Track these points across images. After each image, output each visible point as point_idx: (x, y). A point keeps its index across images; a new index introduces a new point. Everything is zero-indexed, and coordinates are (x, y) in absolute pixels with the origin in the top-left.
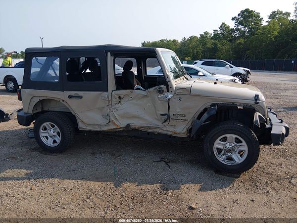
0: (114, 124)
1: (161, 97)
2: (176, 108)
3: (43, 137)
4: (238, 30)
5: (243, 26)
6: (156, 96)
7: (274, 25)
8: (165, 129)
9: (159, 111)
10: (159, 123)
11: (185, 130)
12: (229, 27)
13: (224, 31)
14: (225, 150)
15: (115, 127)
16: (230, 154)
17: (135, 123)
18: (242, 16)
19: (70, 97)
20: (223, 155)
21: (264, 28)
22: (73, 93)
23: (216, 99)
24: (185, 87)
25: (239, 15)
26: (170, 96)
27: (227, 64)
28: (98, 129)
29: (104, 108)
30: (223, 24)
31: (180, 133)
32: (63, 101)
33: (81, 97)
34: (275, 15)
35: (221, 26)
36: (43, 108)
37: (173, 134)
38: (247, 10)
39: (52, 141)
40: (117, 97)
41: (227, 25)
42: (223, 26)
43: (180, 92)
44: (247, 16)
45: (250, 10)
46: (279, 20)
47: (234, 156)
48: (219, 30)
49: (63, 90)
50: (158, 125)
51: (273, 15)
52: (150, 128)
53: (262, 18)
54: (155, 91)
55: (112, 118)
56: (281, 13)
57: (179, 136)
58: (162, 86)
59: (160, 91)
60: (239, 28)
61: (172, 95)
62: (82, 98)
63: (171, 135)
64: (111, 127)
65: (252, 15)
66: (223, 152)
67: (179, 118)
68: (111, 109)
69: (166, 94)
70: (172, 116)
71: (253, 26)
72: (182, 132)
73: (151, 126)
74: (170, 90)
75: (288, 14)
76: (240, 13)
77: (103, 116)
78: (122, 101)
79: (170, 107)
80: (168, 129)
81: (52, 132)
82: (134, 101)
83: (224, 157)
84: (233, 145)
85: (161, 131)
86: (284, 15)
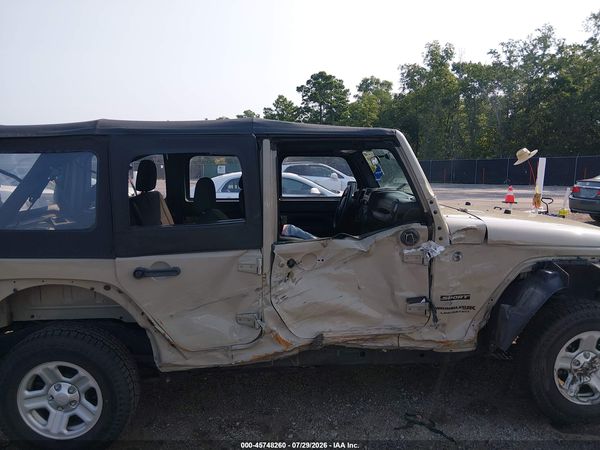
0: (278, 339)
1: (411, 255)
2: (449, 281)
3: (30, 411)
4: (308, 109)
5: (317, 104)
6: (397, 254)
7: (370, 102)
8: (416, 336)
9: (401, 290)
10: (401, 324)
11: (472, 334)
12: (291, 104)
13: (283, 110)
14: (576, 370)
15: (279, 348)
16: (585, 380)
17: (336, 330)
18: (314, 85)
19: (140, 274)
20: (572, 383)
21: (353, 107)
22: (147, 262)
25: (308, 82)
26: (438, 249)
27: (333, 172)
28: (221, 360)
29: (244, 296)
30: (280, 97)
31: (459, 343)
32: (107, 287)
33: (175, 272)
34: (368, 86)
35: (277, 102)
36: (11, 315)
37: (438, 348)
38: (322, 75)
39: (65, 420)
40: (284, 261)
41: (288, 100)
42: (281, 101)
43: (461, 239)
44: (322, 86)
45: (328, 74)
46: (377, 93)
47: (594, 382)
48: (274, 108)
50: (400, 329)
51: (365, 86)
52: (375, 338)
53: (348, 90)
54: (394, 239)
55: (270, 324)
56: (377, 82)
57: (454, 351)
58: (416, 226)
59: (410, 239)
60: (310, 105)
61: (442, 248)
62: (178, 273)
63: (431, 350)
64: (267, 349)
65: (331, 83)
66: (570, 377)
67: (455, 303)
68: (268, 297)
69: (424, 245)
70: (437, 303)
71: (335, 104)
72: (466, 340)
73: (381, 332)
74: (438, 234)
75: (388, 85)
76: (309, 78)
77: (238, 320)
78: (296, 271)
79: (435, 278)
80: (426, 336)
81: (64, 390)
82: (329, 270)
83: (574, 387)
84: (592, 355)
85: (403, 344)
86: (382, 85)
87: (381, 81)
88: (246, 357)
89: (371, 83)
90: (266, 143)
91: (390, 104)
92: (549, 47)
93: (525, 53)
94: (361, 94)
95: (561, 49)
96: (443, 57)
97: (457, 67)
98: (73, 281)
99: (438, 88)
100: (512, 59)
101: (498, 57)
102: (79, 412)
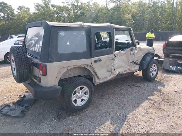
6: (130, 53)
9: (130, 61)
10: (130, 67)
21: (17, 15)
38: (3, 3)
39: (80, 101)
44: (4, 7)
45: (5, 3)
46: (25, 11)
49: (90, 58)
50: (129, 69)
51: (20, 8)
56: (24, 7)
65: (7, 6)
69: (134, 51)
75: (29, 9)
79: (135, 57)
81: (80, 93)
82: (119, 58)
86: (26, 9)
87: (26, 7)
89: (22, 8)
91: (31, 15)
92: (79, 3)
93: (72, 4)
94: (19, 11)
95: (82, 4)
96: (48, 2)
97: (52, 6)
98: (80, 65)
99: (47, 11)
100: (69, 5)
101: (65, 4)
102: (83, 98)
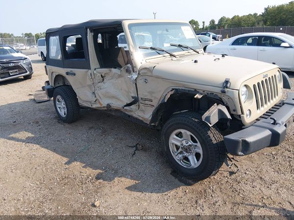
0: (99, 102)
2: (143, 91)
3: (59, 108)
8: (137, 113)
9: (131, 93)
14: (182, 148)
15: (100, 106)
16: (186, 154)
17: (114, 104)
19: (67, 73)
20: (180, 153)
22: (69, 70)
23: (177, 84)
24: (148, 67)
26: (135, 76)
29: (91, 85)
31: (147, 120)
39: (64, 112)
40: (100, 75)
43: (145, 73)
47: (190, 158)
49: (64, 67)
55: (97, 97)
59: (128, 71)
61: (137, 76)
62: (75, 75)
64: (98, 105)
66: (180, 150)
67: (147, 102)
68: (96, 87)
69: (133, 74)
70: (140, 100)
72: (149, 119)
74: (135, 69)
78: (105, 80)
79: (138, 89)
80: (139, 114)
81: (63, 104)
83: (180, 156)
84: (190, 143)
88: (94, 106)
90: (88, 29)
